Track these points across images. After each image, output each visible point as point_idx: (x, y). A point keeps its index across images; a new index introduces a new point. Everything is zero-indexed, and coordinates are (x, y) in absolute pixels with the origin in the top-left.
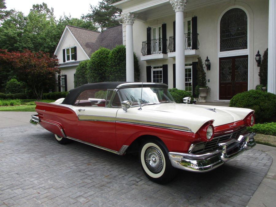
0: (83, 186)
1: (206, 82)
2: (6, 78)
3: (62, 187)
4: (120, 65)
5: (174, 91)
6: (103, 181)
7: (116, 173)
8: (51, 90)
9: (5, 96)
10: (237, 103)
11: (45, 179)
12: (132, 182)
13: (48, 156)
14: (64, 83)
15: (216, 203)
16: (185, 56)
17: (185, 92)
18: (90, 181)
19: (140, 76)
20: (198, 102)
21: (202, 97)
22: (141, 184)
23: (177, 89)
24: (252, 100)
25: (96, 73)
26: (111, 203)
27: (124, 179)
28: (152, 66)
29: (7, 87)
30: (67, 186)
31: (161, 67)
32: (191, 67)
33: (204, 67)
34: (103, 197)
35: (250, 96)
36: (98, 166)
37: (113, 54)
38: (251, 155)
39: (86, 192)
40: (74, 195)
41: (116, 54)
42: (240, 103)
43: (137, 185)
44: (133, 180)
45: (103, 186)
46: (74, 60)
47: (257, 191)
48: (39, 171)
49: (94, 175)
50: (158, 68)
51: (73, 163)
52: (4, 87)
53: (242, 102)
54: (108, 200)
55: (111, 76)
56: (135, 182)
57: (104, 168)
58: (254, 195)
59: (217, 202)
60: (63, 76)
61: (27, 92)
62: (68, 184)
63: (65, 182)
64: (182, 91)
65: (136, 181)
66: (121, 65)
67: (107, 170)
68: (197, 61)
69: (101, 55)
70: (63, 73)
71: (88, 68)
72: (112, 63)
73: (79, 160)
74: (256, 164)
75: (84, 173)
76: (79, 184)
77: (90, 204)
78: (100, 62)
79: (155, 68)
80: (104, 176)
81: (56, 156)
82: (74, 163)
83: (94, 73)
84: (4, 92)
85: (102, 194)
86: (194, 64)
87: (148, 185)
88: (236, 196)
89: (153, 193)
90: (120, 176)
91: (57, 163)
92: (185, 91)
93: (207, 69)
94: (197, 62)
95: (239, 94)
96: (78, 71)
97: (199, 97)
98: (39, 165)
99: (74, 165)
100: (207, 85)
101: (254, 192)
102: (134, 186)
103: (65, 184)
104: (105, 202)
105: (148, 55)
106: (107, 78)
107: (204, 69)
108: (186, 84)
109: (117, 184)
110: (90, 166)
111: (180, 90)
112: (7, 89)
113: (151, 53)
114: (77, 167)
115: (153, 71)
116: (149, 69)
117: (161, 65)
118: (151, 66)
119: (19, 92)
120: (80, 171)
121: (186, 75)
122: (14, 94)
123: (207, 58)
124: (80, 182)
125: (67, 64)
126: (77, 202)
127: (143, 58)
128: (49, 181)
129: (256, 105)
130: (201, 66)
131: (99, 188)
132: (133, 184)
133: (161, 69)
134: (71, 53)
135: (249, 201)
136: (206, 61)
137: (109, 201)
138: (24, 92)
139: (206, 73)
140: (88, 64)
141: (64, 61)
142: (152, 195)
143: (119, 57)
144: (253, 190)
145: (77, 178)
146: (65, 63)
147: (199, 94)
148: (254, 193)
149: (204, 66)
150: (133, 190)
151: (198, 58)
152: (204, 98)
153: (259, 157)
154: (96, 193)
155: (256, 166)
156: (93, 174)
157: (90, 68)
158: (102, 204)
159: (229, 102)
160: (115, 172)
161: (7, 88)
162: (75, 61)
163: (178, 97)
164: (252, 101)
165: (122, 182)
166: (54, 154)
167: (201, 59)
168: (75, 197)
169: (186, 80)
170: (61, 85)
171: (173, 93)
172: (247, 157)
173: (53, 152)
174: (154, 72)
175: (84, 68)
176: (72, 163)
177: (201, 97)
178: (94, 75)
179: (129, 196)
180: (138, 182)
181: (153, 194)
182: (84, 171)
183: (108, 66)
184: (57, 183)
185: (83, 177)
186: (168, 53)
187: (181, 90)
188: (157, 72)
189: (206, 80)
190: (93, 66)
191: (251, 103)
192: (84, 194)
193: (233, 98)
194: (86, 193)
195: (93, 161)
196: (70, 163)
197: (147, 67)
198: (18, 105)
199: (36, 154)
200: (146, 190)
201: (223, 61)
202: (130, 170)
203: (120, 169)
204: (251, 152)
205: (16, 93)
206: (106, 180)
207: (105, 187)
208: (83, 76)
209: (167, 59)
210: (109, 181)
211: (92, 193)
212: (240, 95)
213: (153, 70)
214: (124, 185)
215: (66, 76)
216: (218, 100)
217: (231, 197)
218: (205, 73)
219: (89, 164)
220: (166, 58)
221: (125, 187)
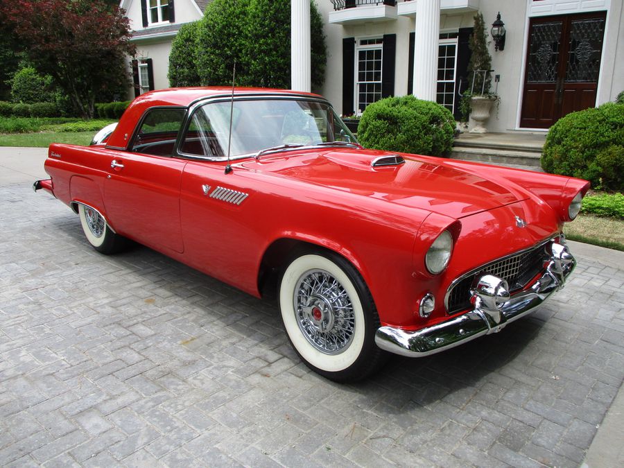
0: (112, 374)
1: (490, 81)
2: (13, 65)
3: (52, 374)
4: (277, 33)
5: (406, 103)
6: (172, 358)
7: (217, 333)
8: (118, 96)
9: (11, 109)
10: (566, 137)
11: (15, 346)
12: (253, 363)
13: (51, 273)
14: (147, 80)
15: (492, 446)
16: (441, 10)
17: (435, 107)
18: (136, 357)
19: (327, 64)
20: (468, 132)
21: (477, 120)
22: (279, 370)
23: (414, 99)
24: (606, 131)
25: (216, 55)
26: (175, 436)
27: (234, 354)
28: (358, 39)
29: (14, 87)
30: (67, 373)
31: (379, 41)
32: (455, 42)
33: (489, 42)
34: (156, 416)
35: (604, 120)
36: (173, 306)
37: (259, 3)
38: (596, 284)
39: (114, 394)
40: (76, 404)
41: (266, 5)
42: (573, 139)
43: (266, 375)
44: (257, 357)
45: (170, 373)
46: (168, 22)
47: (613, 408)
48: (10, 318)
49: (154, 338)
50: (371, 42)
51: (107, 298)
52: (9, 87)
53: (580, 135)
54: (169, 428)
55: (253, 62)
56: (262, 364)
57: (189, 313)
58: (605, 420)
59: (494, 443)
60: (143, 62)
61: (61, 101)
62: (72, 366)
63: (65, 357)
64: (428, 103)
65: (266, 361)
66: (279, 33)
67: (193, 321)
68: (472, 24)
69: (230, 6)
70: (142, 54)
71: (197, 40)
72: (256, 29)
73: (129, 287)
74: (611, 314)
75: (127, 328)
76: (104, 364)
77: (111, 438)
78: (227, 25)
79: (363, 42)
80: (179, 342)
81: (71, 272)
82: (113, 296)
83: (212, 53)
84: (9, 99)
85: (157, 401)
86: (464, 34)
87: (298, 377)
88: (552, 424)
89: (306, 404)
90: (225, 343)
91: (67, 295)
92: (435, 104)
93: (496, 48)
94: (471, 30)
95: (575, 114)
96: (177, 48)
97: (470, 119)
98: (16, 300)
99: (109, 304)
100: (492, 90)
101: (607, 411)
102: (256, 379)
103: (64, 363)
104: (157, 432)
105: (347, 7)
106: (246, 68)
107: (487, 46)
108: (440, 87)
109: (210, 368)
110: (152, 307)
111: (422, 101)
112: (15, 92)
113: (357, 3)
114: (115, 307)
115: (360, 52)
116: (348, 45)
117: (380, 35)
118: (353, 38)
119: (43, 101)
120: (119, 324)
121: (441, 63)
122: (31, 104)
123: (499, 17)
124: (108, 360)
125: (152, 30)
126: (76, 429)
127: (336, 17)
128: (23, 353)
129: (617, 144)
130: (482, 39)
131: (153, 381)
132: (257, 372)
133: (380, 46)
134: (161, 4)
135: (590, 442)
136: (495, 25)
137: (170, 431)
138: (55, 101)
139: (493, 59)
140: (199, 32)
141: (145, 23)
142: (301, 411)
143: (275, 14)
144: (603, 403)
145: (102, 346)
146: (147, 28)
147: (469, 111)
148: (604, 415)
149: (489, 39)
150: (252, 391)
151: (475, 18)
152: (481, 123)
153: (619, 290)
154: (141, 398)
155: (612, 320)
156: (153, 332)
157: (202, 40)
158: (145, 440)
159: (547, 134)
160: (216, 328)
161: (15, 89)
162: (170, 24)
163: (415, 118)
164: (606, 134)
165: (226, 363)
166: (69, 266)
167: (484, 20)
168: (77, 410)
169: (440, 76)
170: (141, 84)
171: (405, 108)
172: (587, 291)
173: (68, 259)
174: (362, 54)
175: (191, 41)
176: (106, 295)
177: (474, 119)
178: (212, 60)
179: (235, 415)
180: (270, 364)
181: (305, 409)
182: (131, 323)
183: (246, 37)
184: (44, 359)
185: (119, 344)
186: (398, 4)
187: (425, 102)
188: (370, 52)
189: (491, 77)
190: (209, 36)
191: (604, 139)
192: (105, 401)
193: (558, 125)
194: (112, 398)
195: (162, 292)
196: (101, 295)
197: (344, 40)
198: (35, 131)
199: (22, 264)
200: (287, 394)
201: (539, 27)
202: (257, 323)
203: (233, 318)
204: (598, 274)
205: (37, 101)
206: (184, 354)
207: (172, 379)
208: (190, 63)
209: (396, 20)
210: (189, 359)
211: (132, 397)
212: (577, 118)
213: (358, 48)
214: (229, 372)
215: (149, 62)
216: (517, 128)
217: (538, 427)
218: (490, 59)
219: (149, 301)
220: (392, 16)
221: (230, 381)
